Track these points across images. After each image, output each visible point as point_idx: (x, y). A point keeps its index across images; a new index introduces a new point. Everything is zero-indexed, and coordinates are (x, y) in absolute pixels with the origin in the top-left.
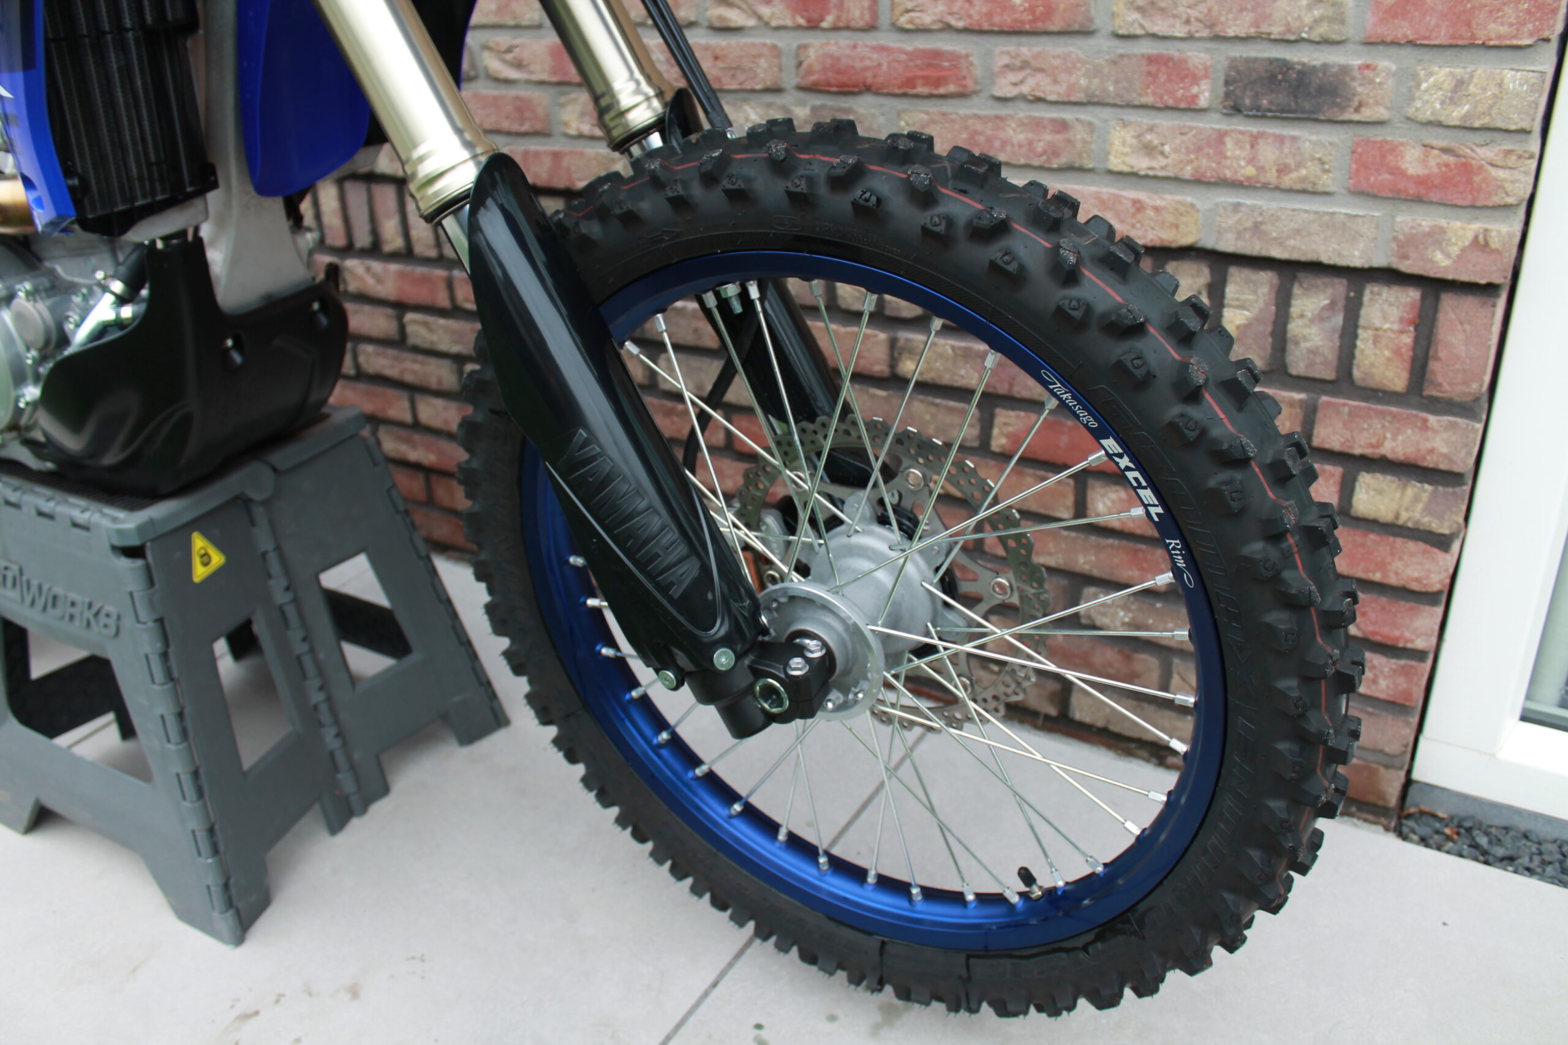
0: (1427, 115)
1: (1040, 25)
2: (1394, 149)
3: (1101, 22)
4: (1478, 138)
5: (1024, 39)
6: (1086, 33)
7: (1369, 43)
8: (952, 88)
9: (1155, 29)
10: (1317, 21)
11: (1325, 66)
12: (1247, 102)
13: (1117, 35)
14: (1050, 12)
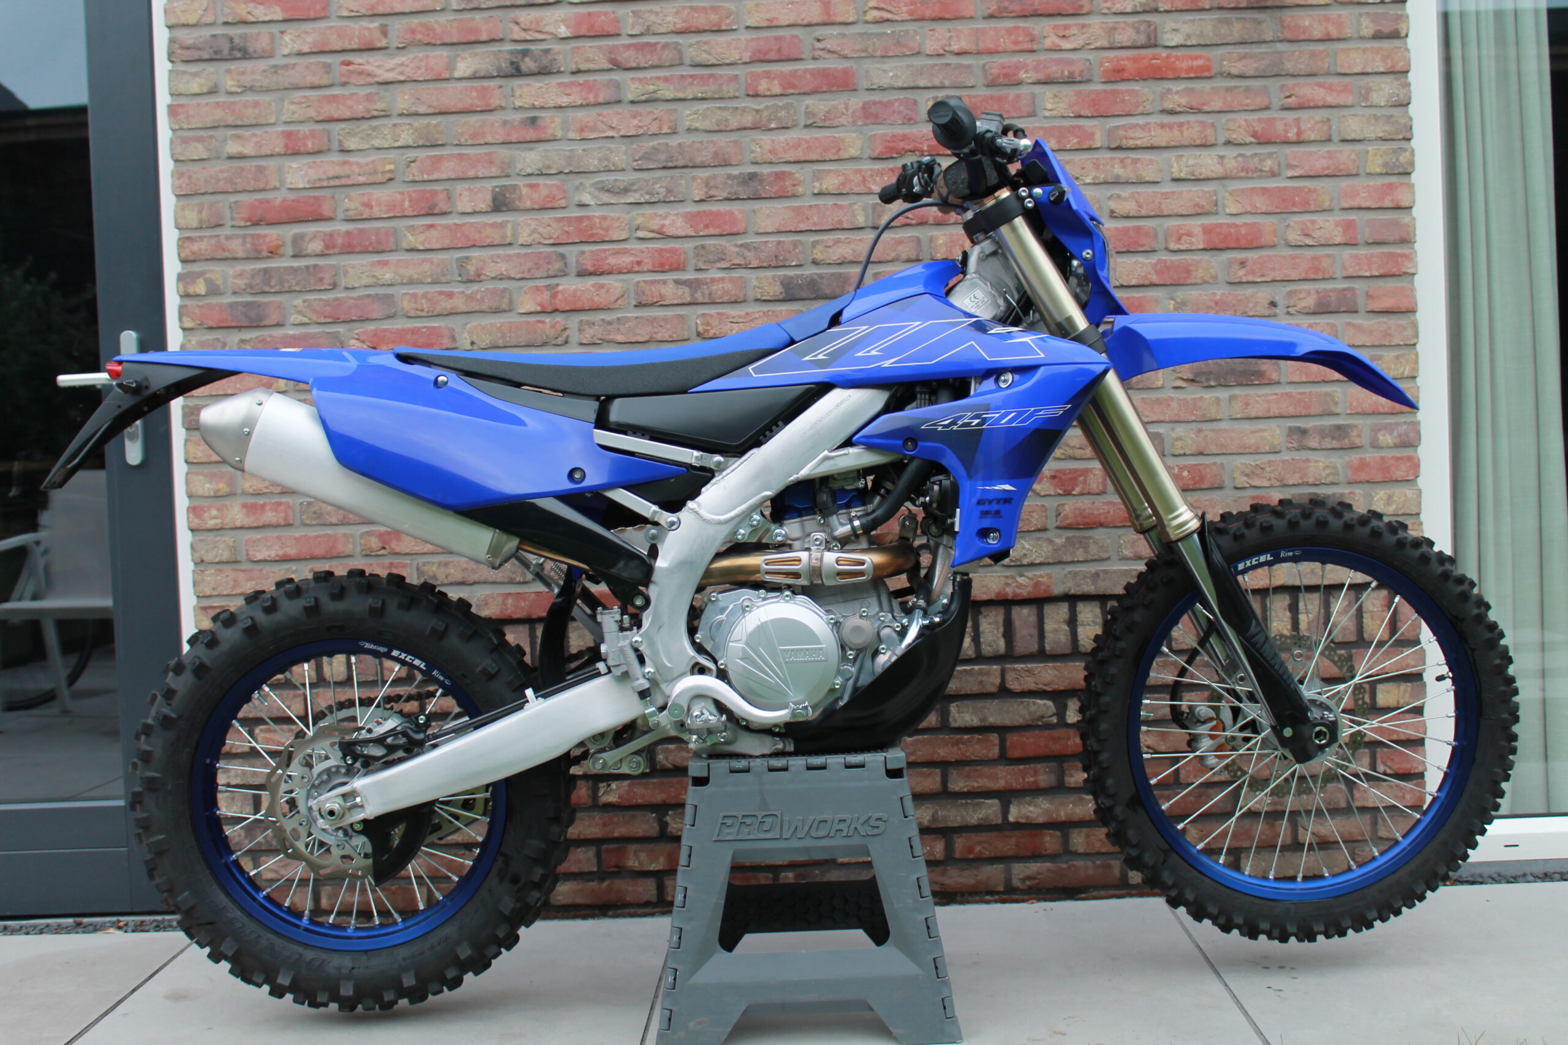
1: (1198, 486)
3: (1227, 482)
6: (1220, 488)
7: (1350, 483)
9: (1255, 484)
10: (1328, 475)
11: (1334, 494)
13: (1236, 488)
14: (1202, 479)
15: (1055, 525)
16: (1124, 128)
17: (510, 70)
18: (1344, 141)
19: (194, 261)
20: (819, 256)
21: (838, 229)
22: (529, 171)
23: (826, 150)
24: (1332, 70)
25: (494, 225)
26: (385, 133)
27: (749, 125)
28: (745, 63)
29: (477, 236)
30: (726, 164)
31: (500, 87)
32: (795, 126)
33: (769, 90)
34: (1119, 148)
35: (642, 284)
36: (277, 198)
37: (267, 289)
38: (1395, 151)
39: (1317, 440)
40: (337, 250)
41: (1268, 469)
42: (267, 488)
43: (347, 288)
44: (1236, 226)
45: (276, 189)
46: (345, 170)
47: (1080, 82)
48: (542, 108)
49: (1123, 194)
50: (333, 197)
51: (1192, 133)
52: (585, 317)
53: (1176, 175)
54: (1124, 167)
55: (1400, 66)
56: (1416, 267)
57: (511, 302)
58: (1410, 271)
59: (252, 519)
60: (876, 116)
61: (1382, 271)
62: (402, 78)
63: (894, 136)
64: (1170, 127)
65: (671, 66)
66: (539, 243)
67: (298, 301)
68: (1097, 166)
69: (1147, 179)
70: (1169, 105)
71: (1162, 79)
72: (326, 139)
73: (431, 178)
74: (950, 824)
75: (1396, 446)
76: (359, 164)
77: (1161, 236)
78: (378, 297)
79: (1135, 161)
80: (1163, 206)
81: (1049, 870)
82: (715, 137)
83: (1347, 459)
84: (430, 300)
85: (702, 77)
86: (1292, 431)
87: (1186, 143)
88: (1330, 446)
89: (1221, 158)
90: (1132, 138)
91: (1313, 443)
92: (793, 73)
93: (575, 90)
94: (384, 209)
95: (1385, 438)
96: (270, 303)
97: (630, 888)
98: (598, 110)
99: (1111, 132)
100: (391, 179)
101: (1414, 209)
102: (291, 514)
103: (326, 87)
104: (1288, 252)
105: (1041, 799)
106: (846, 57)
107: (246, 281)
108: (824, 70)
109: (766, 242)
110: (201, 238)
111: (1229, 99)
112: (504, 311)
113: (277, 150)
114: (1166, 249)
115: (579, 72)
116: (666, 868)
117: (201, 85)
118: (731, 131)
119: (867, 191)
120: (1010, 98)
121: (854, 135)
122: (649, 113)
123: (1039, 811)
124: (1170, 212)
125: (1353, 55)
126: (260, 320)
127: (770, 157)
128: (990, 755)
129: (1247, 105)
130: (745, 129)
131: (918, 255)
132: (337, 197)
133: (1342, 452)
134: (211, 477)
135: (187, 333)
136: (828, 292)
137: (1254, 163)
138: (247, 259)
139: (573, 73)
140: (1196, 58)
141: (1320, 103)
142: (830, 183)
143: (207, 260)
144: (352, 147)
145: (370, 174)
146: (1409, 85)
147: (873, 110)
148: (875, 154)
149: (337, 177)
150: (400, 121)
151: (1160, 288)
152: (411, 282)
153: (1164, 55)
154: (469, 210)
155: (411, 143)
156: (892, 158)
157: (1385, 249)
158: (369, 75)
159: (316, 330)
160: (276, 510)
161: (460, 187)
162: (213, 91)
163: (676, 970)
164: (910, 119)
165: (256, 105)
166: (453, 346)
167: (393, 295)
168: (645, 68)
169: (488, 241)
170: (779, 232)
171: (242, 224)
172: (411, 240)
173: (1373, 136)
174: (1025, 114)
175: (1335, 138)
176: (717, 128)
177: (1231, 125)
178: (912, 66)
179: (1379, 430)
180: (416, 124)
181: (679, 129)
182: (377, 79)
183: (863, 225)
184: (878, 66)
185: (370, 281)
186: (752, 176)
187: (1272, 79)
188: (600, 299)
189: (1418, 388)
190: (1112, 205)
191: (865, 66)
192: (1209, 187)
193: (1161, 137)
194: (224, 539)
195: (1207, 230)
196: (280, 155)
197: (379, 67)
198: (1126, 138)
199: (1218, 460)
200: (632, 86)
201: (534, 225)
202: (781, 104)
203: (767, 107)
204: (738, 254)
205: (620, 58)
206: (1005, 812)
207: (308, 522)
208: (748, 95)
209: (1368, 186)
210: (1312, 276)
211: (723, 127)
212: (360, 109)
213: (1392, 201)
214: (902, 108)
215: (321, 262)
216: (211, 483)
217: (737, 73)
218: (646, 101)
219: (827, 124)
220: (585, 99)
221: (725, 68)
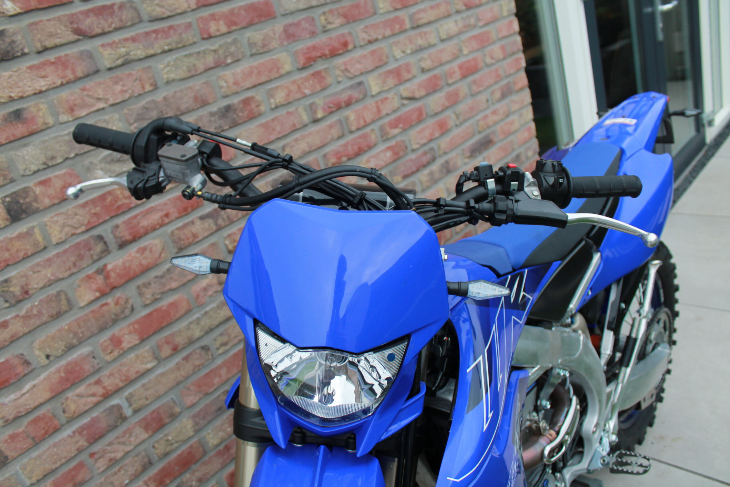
16: (416, 12)
22: (34, 168)
23: (270, 71)
25: (20, 237)
27: (212, 65)
28: (193, 10)
29: (7, 255)
30: (205, 103)
32: (244, 57)
33: (218, 30)
34: (418, 27)
35: (176, 232)
44: (469, 61)
48: (22, 98)
49: (425, 56)
51: (443, 9)
52: (139, 282)
53: (442, 37)
54: (422, 38)
57: (68, 300)
60: (294, 35)
63: (308, 48)
65: (132, 25)
66: (73, 235)
68: (410, 41)
69: (432, 43)
77: (444, 77)
79: (425, 33)
80: (441, 58)
82: (190, 83)
85: (163, 31)
87: (442, 16)
89: (456, 21)
92: (232, 12)
93: (49, 70)
98: (79, 85)
99: (412, 17)
104: (487, 70)
108: (252, 5)
112: (66, 312)
114: (447, 84)
115: (46, 49)
118: (201, 73)
119: (303, 95)
121: (284, 54)
122: (128, 76)
124: (444, 61)
127: (235, 88)
130: (210, 69)
131: (342, 132)
137: (467, 21)
139: (39, 53)
142: (280, 97)
147: (291, 30)
148: (301, 65)
151: (449, 109)
156: (310, 65)
164: (313, 33)
166: (30, 369)
168: (110, 32)
169: (21, 255)
176: (189, 75)
181: (159, 84)
183: (307, 122)
186: (228, 108)
188: (146, 260)
190: (421, 64)
192: (456, 41)
193: (431, 15)
195: (459, 67)
200: (105, 53)
201: (60, 219)
202: (229, 41)
203: (221, 46)
205: (83, 27)
208: (204, 39)
209: (505, 24)
210: (497, 80)
211: (193, 73)
214: (307, 26)
217: (189, 20)
218: (123, 65)
219: (265, 49)
220: (64, 77)
221: (177, 17)
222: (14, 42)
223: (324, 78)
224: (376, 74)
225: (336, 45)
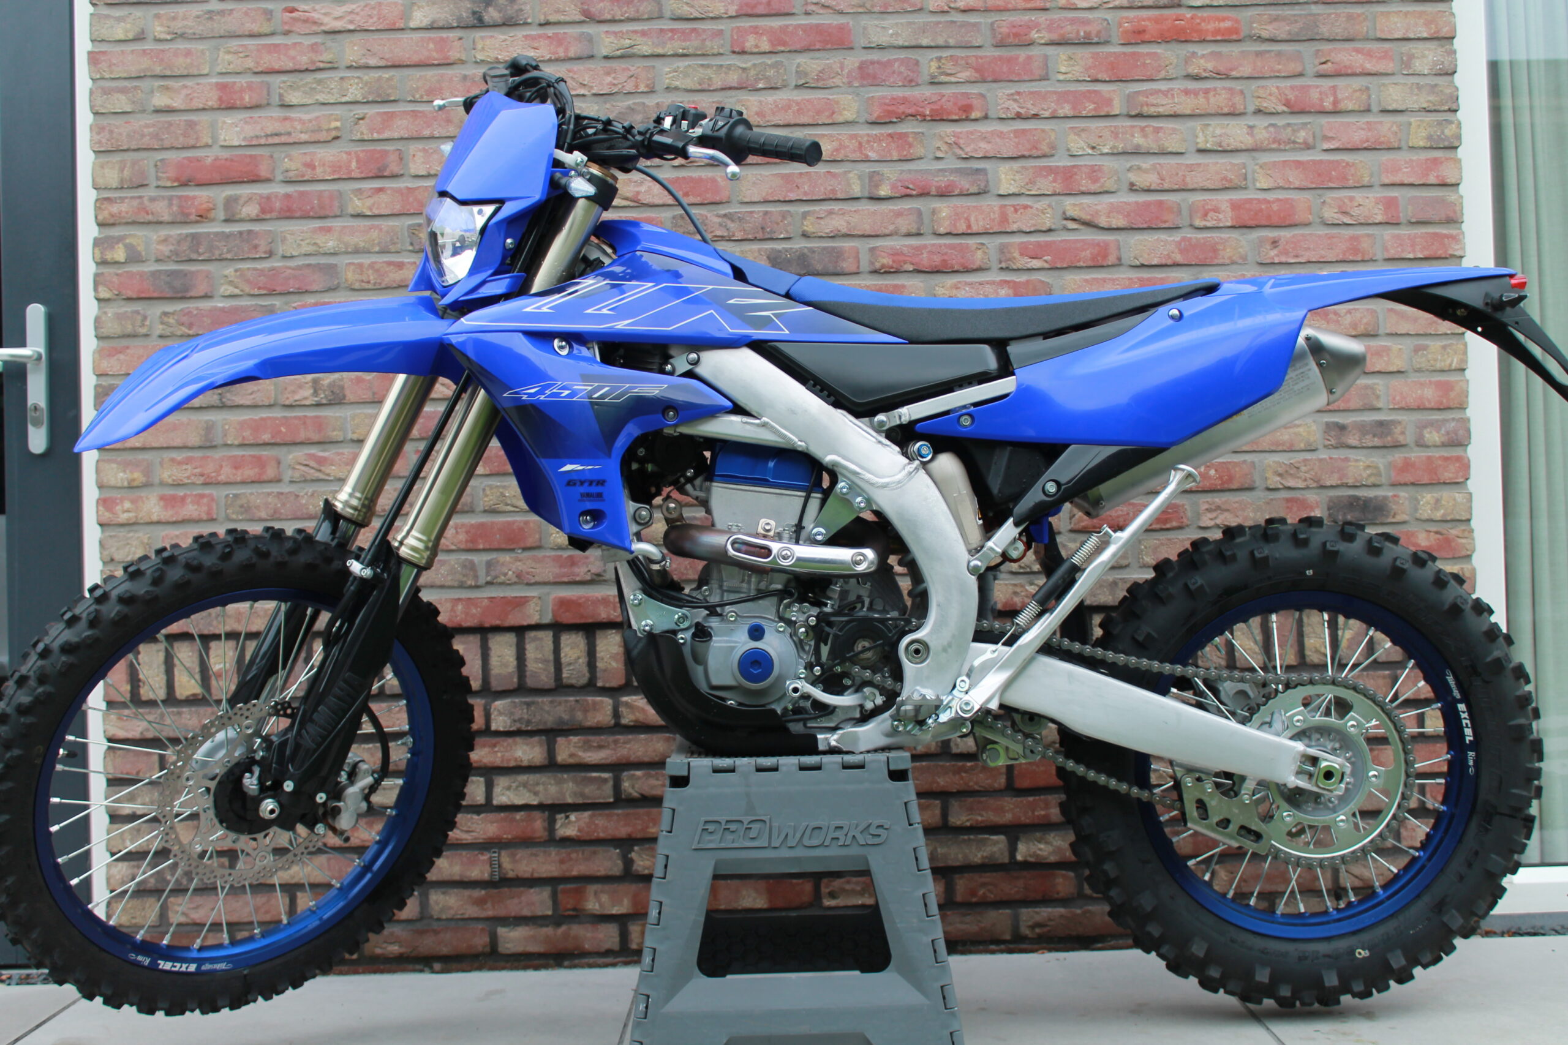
0: (1425, 516)
1: (1226, 486)
2: (1413, 534)
3: (1258, 483)
4: (1449, 525)
5: (1215, 495)
6: (1251, 489)
7: (1393, 485)
8: (1175, 524)
9: (1289, 484)
10: (1369, 476)
11: (1376, 497)
12: (1340, 517)
13: (1269, 489)
14: (1231, 478)
15: (1069, 527)
16: (1147, 94)
17: (472, 21)
18: (1385, 111)
19: (113, 225)
20: (809, 228)
21: (831, 199)
23: (818, 112)
24: (1371, 35)
26: (331, 87)
27: (735, 85)
28: (731, 17)
31: (460, 39)
32: (785, 86)
33: (757, 46)
34: (1139, 116)
36: (209, 156)
37: (194, 256)
38: (1439, 123)
39: (1357, 437)
40: (274, 215)
41: (1303, 469)
42: (188, 478)
43: (284, 257)
44: (1268, 202)
45: (207, 146)
46: (287, 127)
47: (1097, 43)
49: (1144, 166)
50: (272, 157)
51: (1219, 100)
53: (1202, 146)
54: (1145, 136)
55: (1445, 32)
56: (1463, 249)
58: (1458, 253)
59: (170, 513)
60: (875, 77)
61: (1426, 253)
62: (352, 27)
63: (893, 99)
64: (1196, 93)
65: (649, 19)
67: (229, 271)
68: (1115, 135)
69: (1170, 150)
70: (1193, 70)
71: (1186, 41)
72: (265, 92)
73: (381, 137)
74: (951, 863)
75: (1444, 445)
76: (300, 120)
77: (1185, 212)
78: (319, 268)
79: (1157, 130)
80: (1188, 179)
81: (1062, 916)
82: (697, 97)
83: (1390, 458)
84: (377, 271)
85: (683, 32)
86: (1330, 427)
87: (1213, 112)
88: (1370, 444)
89: (1251, 127)
90: (1153, 105)
91: (1353, 441)
92: (784, 29)
93: (543, 43)
94: (328, 170)
95: (1432, 436)
96: (198, 271)
97: (589, 935)
98: (567, 65)
99: (1130, 98)
100: (337, 138)
101: (1461, 187)
102: (214, 506)
103: (266, 35)
104: (1323, 231)
105: (1052, 835)
106: (841, 13)
107: (172, 248)
108: (818, 25)
109: (751, 212)
110: (122, 199)
111: (1259, 64)
113: (210, 103)
114: (1191, 225)
115: (547, 23)
116: (631, 911)
117: (127, 31)
118: (715, 91)
119: (863, 158)
120: (1021, 60)
121: (850, 97)
122: (624, 70)
123: (1050, 849)
124: (1195, 186)
125: (1394, 19)
126: (187, 291)
127: (758, 120)
128: (996, 785)
129: (1279, 71)
130: (730, 88)
131: (919, 229)
132: (275, 156)
133: (1384, 451)
134: (125, 465)
135: (103, 304)
136: (819, 267)
137: (1286, 134)
138: (173, 223)
139: (541, 25)
140: (1224, 19)
141: (1358, 71)
143: (127, 223)
144: (295, 101)
145: (313, 131)
146: (1455, 52)
147: (870, 70)
148: (873, 118)
149: (276, 135)
150: (348, 74)
151: (1184, 269)
152: (357, 251)
153: (1188, 16)
154: (424, 173)
155: (360, 98)
156: (891, 122)
157: (1430, 230)
158: (315, 23)
159: (249, 303)
160: (198, 503)
161: (413, 147)
162: (139, 38)
163: (648, 997)
164: (911, 81)
165: (188, 53)
167: (336, 265)
168: (621, 21)
170: (766, 202)
171: (169, 184)
172: (358, 204)
173: (1416, 106)
174: (1037, 77)
175: (1375, 108)
176: (699, 88)
177: (1261, 93)
178: (914, 23)
179: (1425, 427)
180: (366, 78)
181: (657, 88)
182: (323, 28)
183: (859, 195)
184: (876, 22)
185: (311, 249)
187: (1306, 44)
189: (1467, 381)
190: (1132, 177)
191: (863, 23)
192: (1238, 159)
193: (1186, 105)
194: (137, 535)
195: (1235, 206)
196: (212, 109)
197: (325, 14)
198: (1147, 105)
199: (1248, 457)
200: (607, 41)
202: (769, 62)
203: (754, 65)
204: (720, 225)
205: (593, 10)
206: (1013, 850)
207: (234, 516)
208: (734, 52)
209: (1411, 160)
210: (1351, 258)
211: (705, 86)
212: (304, 61)
213: (1437, 177)
214: (902, 69)
215: (256, 227)
216: (124, 471)
217: (722, 27)
218: (622, 57)
219: (820, 85)
220: (554, 53)
221: (708, 22)
222: (522, 10)
223: (911, 146)
224: (1016, 165)
225: (949, 106)
